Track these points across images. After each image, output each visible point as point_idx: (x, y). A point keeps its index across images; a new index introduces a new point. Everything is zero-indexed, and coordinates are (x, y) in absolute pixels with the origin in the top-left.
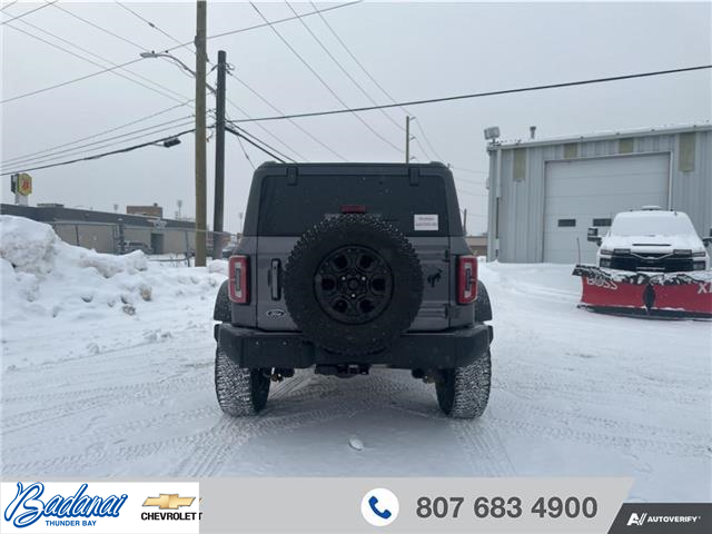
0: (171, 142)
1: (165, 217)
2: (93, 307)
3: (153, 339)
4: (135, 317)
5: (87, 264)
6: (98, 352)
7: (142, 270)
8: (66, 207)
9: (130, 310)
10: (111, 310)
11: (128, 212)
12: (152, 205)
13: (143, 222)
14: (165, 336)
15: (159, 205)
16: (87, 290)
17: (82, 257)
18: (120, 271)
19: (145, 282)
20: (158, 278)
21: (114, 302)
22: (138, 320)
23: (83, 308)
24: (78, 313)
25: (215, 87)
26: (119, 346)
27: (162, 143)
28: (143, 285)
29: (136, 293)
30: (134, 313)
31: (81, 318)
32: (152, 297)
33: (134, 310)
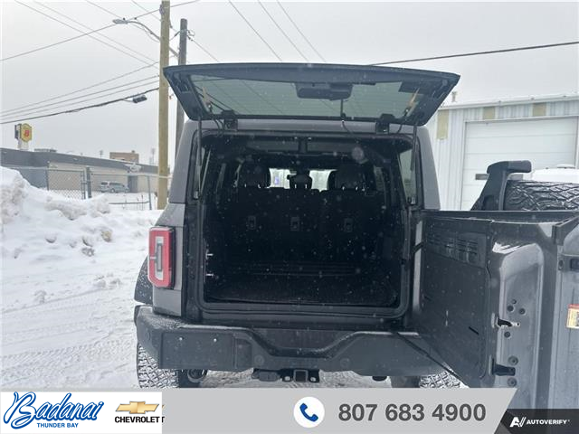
0: (139, 99)
1: (140, 162)
2: (54, 248)
3: (101, 286)
4: (91, 259)
5: (53, 207)
6: (43, 301)
7: (105, 212)
8: (59, 152)
9: (89, 252)
10: (72, 251)
11: (111, 157)
12: (130, 152)
13: (121, 166)
14: (114, 282)
15: (136, 152)
16: (50, 232)
17: (49, 201)
18: (84, 214)
19: (105, 224)
20: (119, 220)
21: (76, 243)
22: (94, 262)
23: (46, 250)
24: (37, 255)
25: (178, 51)
26: (67, 294)
27: (131, 99)
28: (105, 228)
29: (98, 234)
30: (93, 254)
31: (40, 259)
32: (113, 237)
33: (92, 251)
